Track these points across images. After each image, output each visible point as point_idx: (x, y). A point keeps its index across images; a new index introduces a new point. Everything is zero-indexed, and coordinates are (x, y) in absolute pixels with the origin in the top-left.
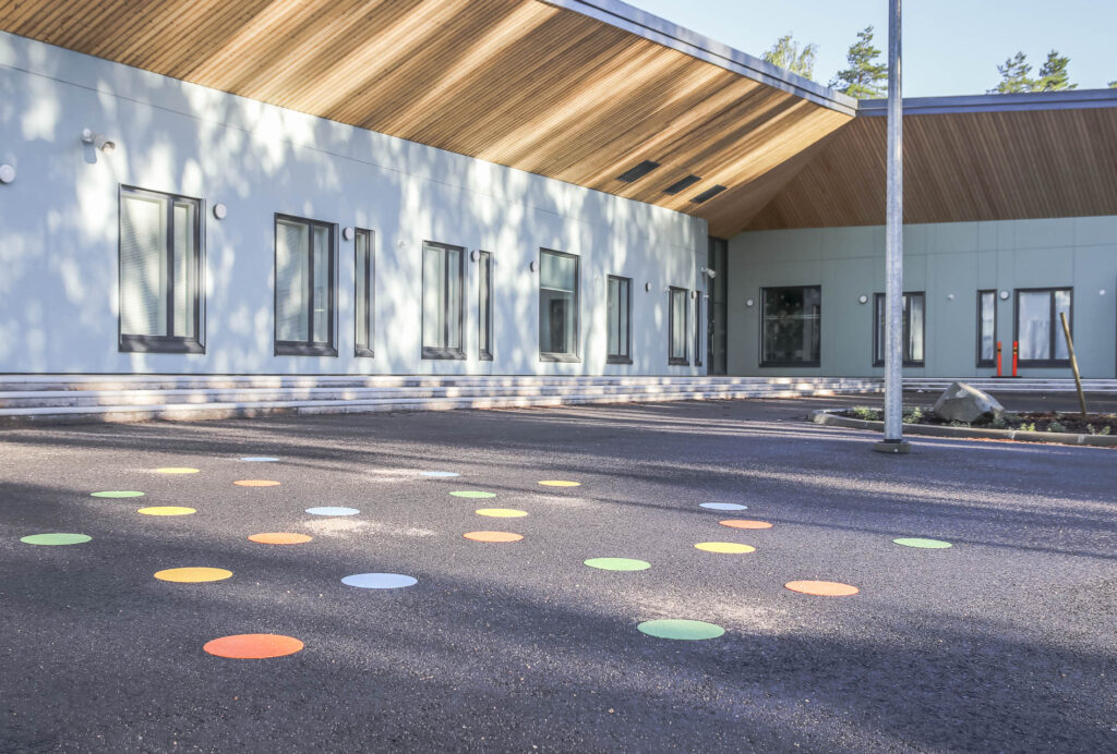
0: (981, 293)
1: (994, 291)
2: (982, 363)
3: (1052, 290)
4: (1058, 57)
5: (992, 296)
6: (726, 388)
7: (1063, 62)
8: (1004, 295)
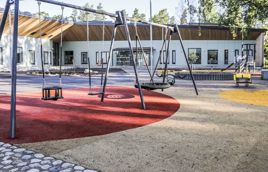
0: (97, 52)
1: (98, 52)
2: (97, 64)
3: (106, 52)
4: (137, 9)
5: (98, 53)
6: (57, 68)
7: (138, 10)
8: (100, 53)
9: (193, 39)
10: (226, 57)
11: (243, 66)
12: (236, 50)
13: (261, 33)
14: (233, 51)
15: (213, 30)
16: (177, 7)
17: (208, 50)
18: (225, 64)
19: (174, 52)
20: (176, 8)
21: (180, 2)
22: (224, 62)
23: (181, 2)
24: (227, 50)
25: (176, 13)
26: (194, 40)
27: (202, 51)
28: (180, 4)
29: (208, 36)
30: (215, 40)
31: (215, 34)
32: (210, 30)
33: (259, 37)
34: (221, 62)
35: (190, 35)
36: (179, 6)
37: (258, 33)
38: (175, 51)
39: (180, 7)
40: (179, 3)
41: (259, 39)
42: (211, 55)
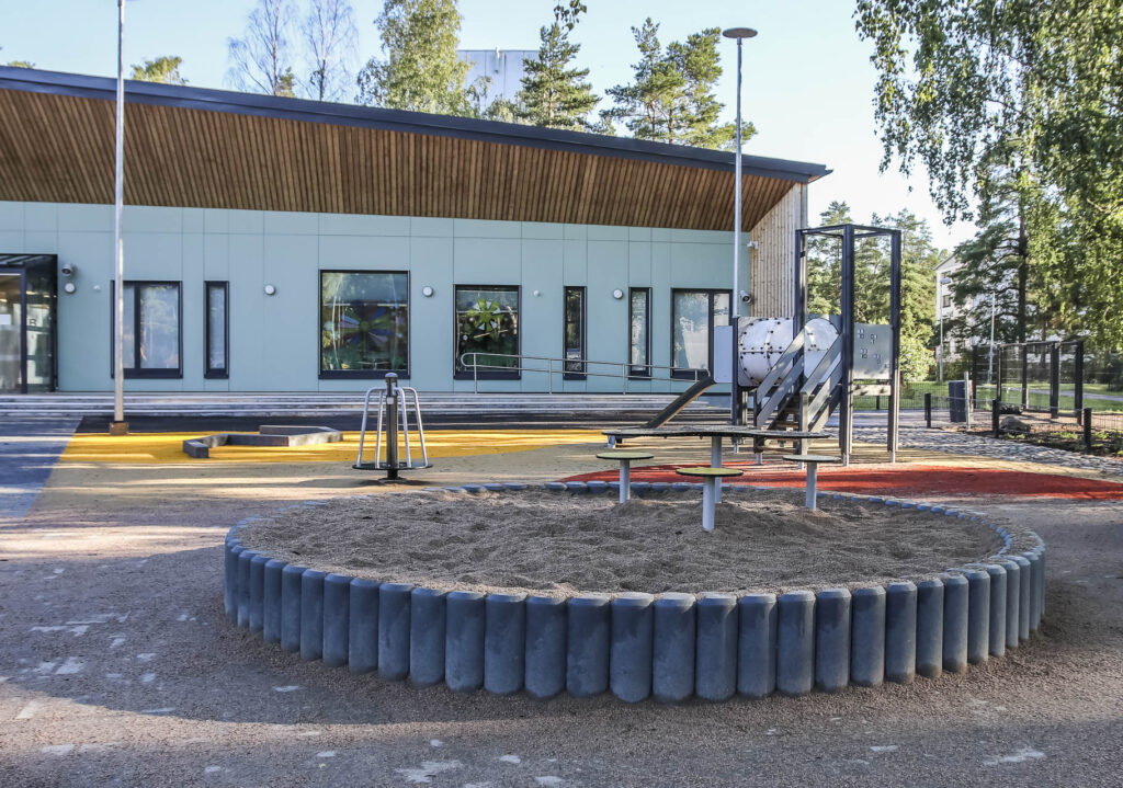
9: (352, 207)
10: (575, 337)
11: (819, 400)
12: (633, 290)
13: (791, 187)
14: (618, 294)
15: (498, 149)
16: (241, 38)
17: (458, 287)
18: (567, 377)
19: (218, 295)
20: (234, 45)
21: (257, 11)
22: (559, 366)
23: (263, 11)
24: (582, 289)
25: (231, 71)
26: (358, 211)
27: (419, 289)
28: (259, 25)
29: (461, 187)
30: (504, 217)
31: (508, 181)
32: (475, 146)
33: (776, 209)
34: (544, 365)
35: (336, 178)
36: (249, 33)
37: (774, 184)
38: (223, 285)
39: (260, 43)
40: (253, 16)
41: (777, 222)
42: (477, 318)
